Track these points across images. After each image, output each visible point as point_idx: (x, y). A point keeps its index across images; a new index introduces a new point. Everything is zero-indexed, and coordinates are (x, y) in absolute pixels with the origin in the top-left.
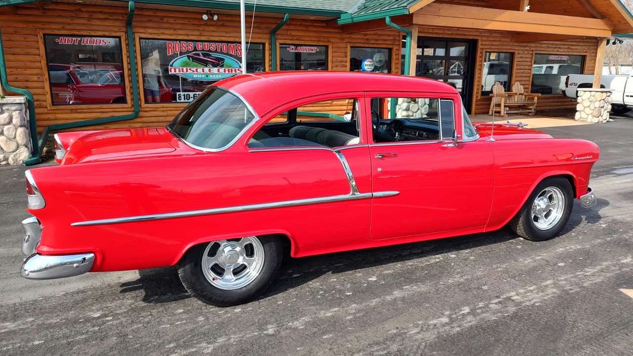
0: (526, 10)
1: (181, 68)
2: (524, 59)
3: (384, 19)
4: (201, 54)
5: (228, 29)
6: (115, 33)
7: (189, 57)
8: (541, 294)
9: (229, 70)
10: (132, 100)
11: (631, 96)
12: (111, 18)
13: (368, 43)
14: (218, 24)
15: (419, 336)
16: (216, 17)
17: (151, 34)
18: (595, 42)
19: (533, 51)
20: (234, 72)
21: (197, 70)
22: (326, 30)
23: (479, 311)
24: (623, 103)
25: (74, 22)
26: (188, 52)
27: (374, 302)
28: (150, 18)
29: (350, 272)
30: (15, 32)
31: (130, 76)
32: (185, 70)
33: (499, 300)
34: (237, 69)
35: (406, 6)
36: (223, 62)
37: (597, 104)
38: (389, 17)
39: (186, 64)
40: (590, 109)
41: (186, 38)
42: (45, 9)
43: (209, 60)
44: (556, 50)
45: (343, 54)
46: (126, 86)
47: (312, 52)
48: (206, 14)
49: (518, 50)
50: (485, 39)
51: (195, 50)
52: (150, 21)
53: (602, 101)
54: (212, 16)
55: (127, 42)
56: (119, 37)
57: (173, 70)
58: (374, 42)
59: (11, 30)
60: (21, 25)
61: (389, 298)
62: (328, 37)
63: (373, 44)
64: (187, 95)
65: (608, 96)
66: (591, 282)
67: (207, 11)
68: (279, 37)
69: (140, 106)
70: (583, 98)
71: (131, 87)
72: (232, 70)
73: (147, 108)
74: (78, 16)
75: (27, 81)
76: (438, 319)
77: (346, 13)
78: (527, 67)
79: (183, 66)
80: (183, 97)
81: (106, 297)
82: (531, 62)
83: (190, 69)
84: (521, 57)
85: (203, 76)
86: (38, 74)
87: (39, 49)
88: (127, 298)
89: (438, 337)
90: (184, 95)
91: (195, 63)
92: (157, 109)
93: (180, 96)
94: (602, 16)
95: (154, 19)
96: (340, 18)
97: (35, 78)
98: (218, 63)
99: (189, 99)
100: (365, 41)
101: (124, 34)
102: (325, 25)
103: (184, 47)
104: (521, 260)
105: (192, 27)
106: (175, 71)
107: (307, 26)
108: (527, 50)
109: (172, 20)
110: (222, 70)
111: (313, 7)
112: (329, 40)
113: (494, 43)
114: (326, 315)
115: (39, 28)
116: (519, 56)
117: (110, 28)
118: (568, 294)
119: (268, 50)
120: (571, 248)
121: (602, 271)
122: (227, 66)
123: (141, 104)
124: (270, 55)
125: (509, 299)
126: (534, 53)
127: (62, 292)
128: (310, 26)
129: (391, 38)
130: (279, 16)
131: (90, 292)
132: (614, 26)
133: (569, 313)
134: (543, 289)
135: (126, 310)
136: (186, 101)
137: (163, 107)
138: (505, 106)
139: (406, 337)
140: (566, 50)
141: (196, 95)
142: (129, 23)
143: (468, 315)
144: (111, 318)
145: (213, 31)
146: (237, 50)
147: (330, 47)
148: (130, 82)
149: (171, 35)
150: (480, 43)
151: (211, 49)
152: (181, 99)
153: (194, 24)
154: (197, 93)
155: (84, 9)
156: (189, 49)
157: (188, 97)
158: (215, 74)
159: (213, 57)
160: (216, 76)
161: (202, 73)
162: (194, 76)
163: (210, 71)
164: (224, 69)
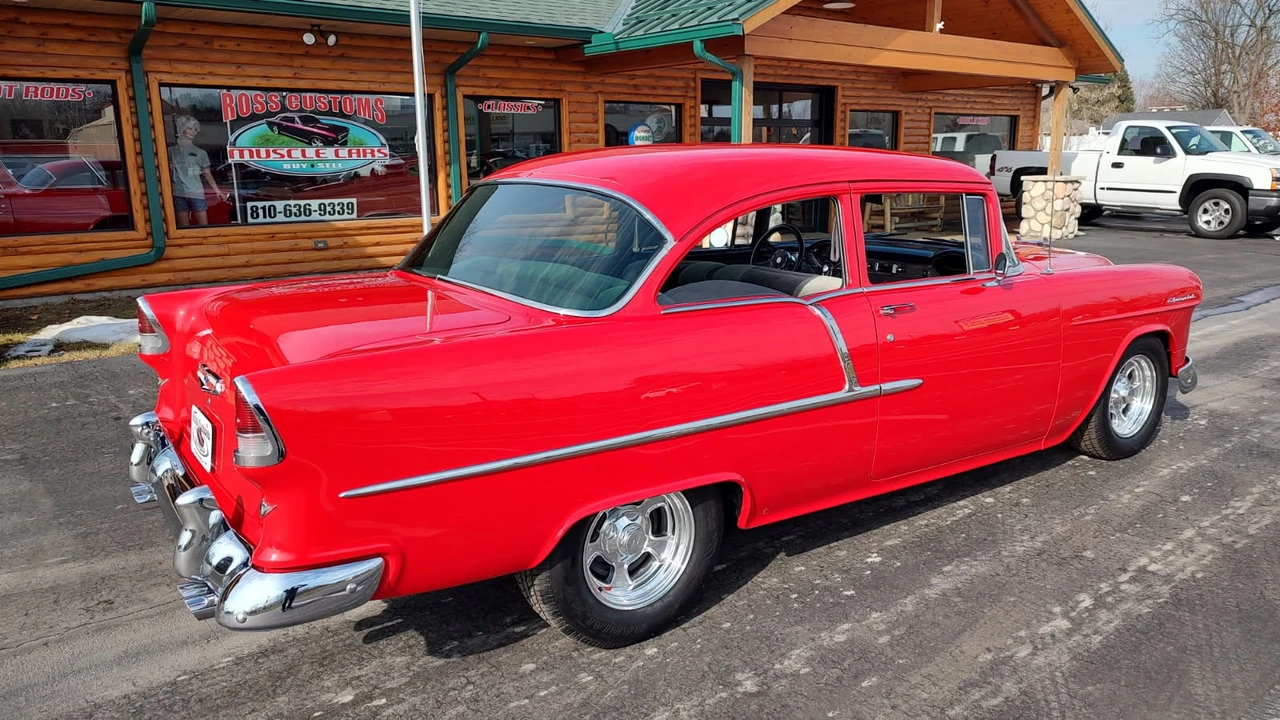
0: (938, 29)
2: (917, 124)
3: (690, 45)
4: (297, 119)
5: (354, 65)
6: (106, 74)
7: (271, 125)
8: (1192, 556)
9: (358, 151)
10: (148, 220)
11: (1108, 189)
13: (637, 94)
15: (1040, 660)
16: (332, 40)
17: (186, 74)
18: (1031, 91)
19: (930, 108)
20: (369, 156)
21: (289, 152)
22: (554, 68)
23: (1109, 599)
24: (1094, 202)
26: (269, 114)
27: (909, 603)
28: (182, 41)
29: (821, 549)
31: (141, 167)
32: (263, 152)
33: (1130, 574)
34: (376, 149)
35: (737, 19)
36: (346, 136)
37: (1058, 205)
38: (701, 41)
39: (265, 141)
40: (1047, 214)
41: (264, 83)
43: (316, 130)
44: (969, 106)
45: (590, 117)
46: (132, 191)
47: (529, 112)
48: (311, 31)
49: (906, 106)
50: (849, 85)
51: (284, 109)
52: (182, 45)
53: (1066, 198)
54: (323, 36)
55: (131, 93)
56: (113, 83)
57: (236, 153)
58: (649, 92)
61: (931, 593)
62: (561, 82)
63: (647, 95)
64: (270, 207)
65: (1076, 190)
66: (1257, 526)
67: (313, 26)
68: (461, 81)
69: (167, 234)
70: (1033, 193)
71: (145, 194)
72: (364, 151)
73: (183, 237)
74: (13, 34)
76: (1050, 624)
77: (601, 32)
78: (922, 139)
79: (260, 145)
80: (261, 212)
81: (341, 656)
82: (929, 129)
83: (274, 152)
84: (911, 120)
85: (304, 166)
88: (390, 653)
89: (1074, 658)
90: (264, 208)
91: (286, 138)
92: (205, 241)
93: (255, 210)
94: (1060, 42)
95: (191, 42)
96: (590, 42)
98: (335, 137)
99: (275, 216)
100: (632, 91)
101: (124, 75)
102: (551, 57)
103: (260, 103)
104: (1112, 496)
105: (279, 61)
107: (517, 59)
108: (920, 107)
109: (231, 45)
110: (343, 152)
111: (534, 19)
112: (563, 88)
113: (865, 94)
114: (836, 640)
116: (907, 118)
117: (91, 63)
118: (1236, 551)
119: (441, 108)
120: (1181, 468)
121: (1258, 503)
122: (355, 144)
123: (167, 230)
124: (446, 119)
125: (1143, 570)
126: (933, 112)
127: (225, 656)
128: (525, 58)
129: (681, 83)
130: (468, 37)
131: (293, 651)
132: (1080, 61)
133: (1262, 585)
134: (1188, 547)
135: (405, 680)
136: (268, 220)
137: (219, 236)
138: (892, 215)
139: (1017, 665)
140: (985, 106)
141: (290, 206)
142: (134, 52)
143: (1094, 609)
144: (384, 701)
145: (324, 69)
146: (373, 110)
147: (564, 102)
148: (142, 180)
149: (231, 76)
150: (840, 93)
151: (320, 106)
152: (258, 216)
153: (280, 54)
154: (292, 202)
155: (28, 19)
156: (272, 106)
157: (272, 212)
158: (330, 161)
159: (323, 124)
160: (331, 166)
161: (302, 158)
162: (285, 166)
163: (317, 154)
164: (347, 149)
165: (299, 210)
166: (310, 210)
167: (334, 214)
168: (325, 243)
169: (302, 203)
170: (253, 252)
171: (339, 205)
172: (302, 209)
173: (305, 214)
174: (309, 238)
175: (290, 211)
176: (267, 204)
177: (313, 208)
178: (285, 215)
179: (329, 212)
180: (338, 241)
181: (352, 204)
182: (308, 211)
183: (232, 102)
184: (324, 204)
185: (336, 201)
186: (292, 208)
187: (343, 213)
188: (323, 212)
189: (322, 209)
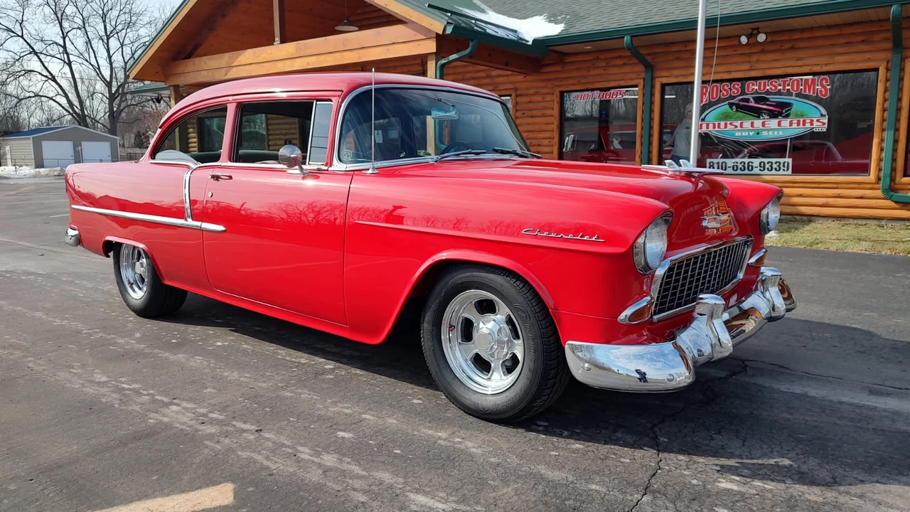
1: (716, 123)
5: (800, 54)
6: (632, 81)
7: (731, 105)
9: (799, 121)
12: (631, 62)
14: (783, 48)
16: (761, 37)
17: (677, 76)
20: (808, 125)
21: (741, 124)
25: (590, 73)
26: (734, 97)
28: (678, 55)
30: (536, 94)
31: (642, 136)
32: (723, 126)
34: (815, 119)
36: (790, 110)
39: (725, 117)
41: (726, 76)
42: (565, 63)
43: (765, 107)
46: (636, 150)
48: (745, 34)
51: (743, 93)
52: (678, 58)
54: (755, 36)
55: (644, 91)
57: (704, 126)
59: (532, 91)
60: (542, 84)
64: (722, 163)
71: (642, 152)
72: (804, 122)
74: (595, 66)
75: (539, 145)
79: (721, 120)
80: (716, 166)
83: (731, 124)
85: (751, 134)
86: (549, 138)
87: (553, 109)
90: (718, 163)
91: (741, 114)
93: (712, 164)
95: (683, 55)
97: (546, 142)
98: (781, 110)
99: (726, 169)
101: (642, 81)
103: (725, 90)
105: (738, 59)
110: (785, 123)
115: (556, 86)
117: (628, 76)
119: (884, 80)
122: (797, 116)
136: (720, 171)
141: (737, 162)
142: (649, 67)
145: (774, 60)
148: (641, 144)
151: (771, 89)
153: (742, 54)
154: (739, 160)
155: (602, 57)
156: (733, 92)
157: (724, 167)
158: (774, 129)
159: (772, 102)
160: (774, 133)
161: (751, 128)
162: (737, 134)
163: (763, 124)
164: (789, 120)
165: (744, 166)
166: (752, 166)
167: (772, 170)
169: (747, 161)
171: (776, 163)
172: (746, 166)
173: (748, 169)
175: (737, 166)
176: (721, 161)
177: (754, 165)
178: (733, 169)
179: (768, 169)
181: (788, 163)
182: (750, 167)
183: (706, 91)
184: (764, 163)
185: (774, 160)
186: (738, 164)
187: (780, 170)
188: (762, 169)
189: (762, 166)
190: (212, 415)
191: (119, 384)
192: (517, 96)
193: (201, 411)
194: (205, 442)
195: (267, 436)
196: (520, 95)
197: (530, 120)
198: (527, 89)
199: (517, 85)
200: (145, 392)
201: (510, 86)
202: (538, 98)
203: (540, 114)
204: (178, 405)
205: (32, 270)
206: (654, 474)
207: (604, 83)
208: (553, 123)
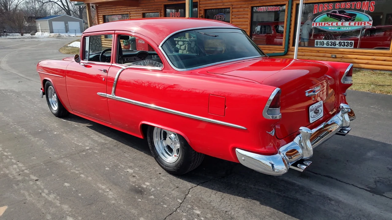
1: (320, 23)
6: (283, 2)
7: (328, 14)
9: (359, 23)
10: (285, 43)
20: (363, 25)
21: (332, 23)
26: (328, 11)
30: (241, 7)
32: (323, 23)
34: (366, 22)
36: (355, 17)
39: (325, 20)
43: (343, 16)
51: (334, 9)
55: (288, 7)
56: (285, 5)
59: (239, 6)
60: (243, 3)
71: (286, 36)
72: (361, 23)
79: (323, 21)
80: (319, 43)
83: (327, 23)
86: (246, 28)
87: (248, 15)
91: (332, 19)
93: (317, 42)
98: (351, 18)
99: (323, 45)
101: (288, 2)
103: (326, 7)
106: (316, 25)
110: (352, 24)
115: (250, 4)
122: (358, 20)
123: (290, 46)
136: (321, 46)
137: (302, 49)
141: (329, 42)
146: (369, 7)
151: (347, 7)
152: (318, 45)
154: (330, 41)
156: (329, 8)
157: (323, 44)
158: (347, 26)
159: (347, 13)
160: (346, 28)
161: (336, 26)
162: (329, 28)
163: (342, 24)
164: (354, 22)
165: (332, 44)
166: (336, 44)
167: (344, 46)
168: (336, 56)
169: (333, 41)
170: (311, 56)
171: (347, 43)
172: (333, 43)
173: (334, 45)
174: (331, 53)
175: (329, 44)
176: (321, 41)
177: (336, 43)
178: (327, 45)
179: (343, 45)
180: (341, 56)
181: (352, 43)
182: (335, 44)
183: (317, 8)
184: (341, 42)
185: (346, 41)
186: (329, 43)
187: (348, 46)
188: (340, 45)
189: (340, 44)
190: (26, 171)
191: (4, 152)
192: (233, 8)
193: (23, 168)
194: (13, 185)
195: (37, 183)
196: (234, 8)
197: (238, 20)
198: (237, 5)
199: (232, 3)
200: (10, 157)
201: (229, 4)
202: (242, 10)
203: (242, 17)
204: (17, 165)
205: (14, 89)
206: (171, 214)
207: (271, 3)
208: (248, 22)
